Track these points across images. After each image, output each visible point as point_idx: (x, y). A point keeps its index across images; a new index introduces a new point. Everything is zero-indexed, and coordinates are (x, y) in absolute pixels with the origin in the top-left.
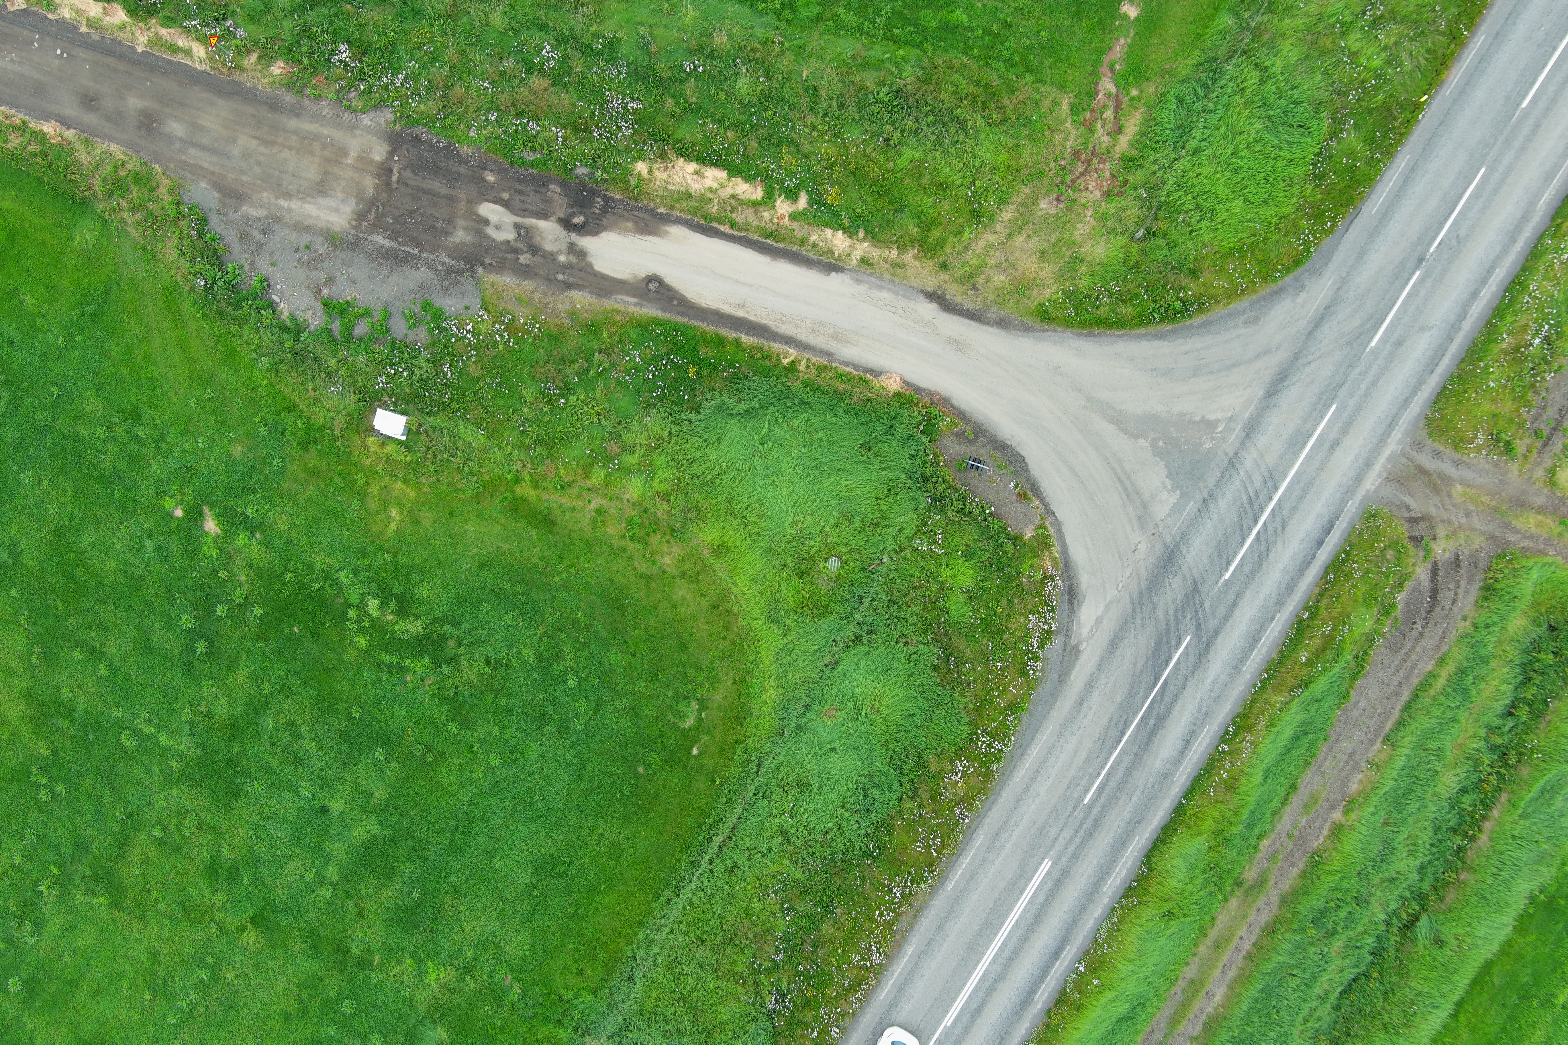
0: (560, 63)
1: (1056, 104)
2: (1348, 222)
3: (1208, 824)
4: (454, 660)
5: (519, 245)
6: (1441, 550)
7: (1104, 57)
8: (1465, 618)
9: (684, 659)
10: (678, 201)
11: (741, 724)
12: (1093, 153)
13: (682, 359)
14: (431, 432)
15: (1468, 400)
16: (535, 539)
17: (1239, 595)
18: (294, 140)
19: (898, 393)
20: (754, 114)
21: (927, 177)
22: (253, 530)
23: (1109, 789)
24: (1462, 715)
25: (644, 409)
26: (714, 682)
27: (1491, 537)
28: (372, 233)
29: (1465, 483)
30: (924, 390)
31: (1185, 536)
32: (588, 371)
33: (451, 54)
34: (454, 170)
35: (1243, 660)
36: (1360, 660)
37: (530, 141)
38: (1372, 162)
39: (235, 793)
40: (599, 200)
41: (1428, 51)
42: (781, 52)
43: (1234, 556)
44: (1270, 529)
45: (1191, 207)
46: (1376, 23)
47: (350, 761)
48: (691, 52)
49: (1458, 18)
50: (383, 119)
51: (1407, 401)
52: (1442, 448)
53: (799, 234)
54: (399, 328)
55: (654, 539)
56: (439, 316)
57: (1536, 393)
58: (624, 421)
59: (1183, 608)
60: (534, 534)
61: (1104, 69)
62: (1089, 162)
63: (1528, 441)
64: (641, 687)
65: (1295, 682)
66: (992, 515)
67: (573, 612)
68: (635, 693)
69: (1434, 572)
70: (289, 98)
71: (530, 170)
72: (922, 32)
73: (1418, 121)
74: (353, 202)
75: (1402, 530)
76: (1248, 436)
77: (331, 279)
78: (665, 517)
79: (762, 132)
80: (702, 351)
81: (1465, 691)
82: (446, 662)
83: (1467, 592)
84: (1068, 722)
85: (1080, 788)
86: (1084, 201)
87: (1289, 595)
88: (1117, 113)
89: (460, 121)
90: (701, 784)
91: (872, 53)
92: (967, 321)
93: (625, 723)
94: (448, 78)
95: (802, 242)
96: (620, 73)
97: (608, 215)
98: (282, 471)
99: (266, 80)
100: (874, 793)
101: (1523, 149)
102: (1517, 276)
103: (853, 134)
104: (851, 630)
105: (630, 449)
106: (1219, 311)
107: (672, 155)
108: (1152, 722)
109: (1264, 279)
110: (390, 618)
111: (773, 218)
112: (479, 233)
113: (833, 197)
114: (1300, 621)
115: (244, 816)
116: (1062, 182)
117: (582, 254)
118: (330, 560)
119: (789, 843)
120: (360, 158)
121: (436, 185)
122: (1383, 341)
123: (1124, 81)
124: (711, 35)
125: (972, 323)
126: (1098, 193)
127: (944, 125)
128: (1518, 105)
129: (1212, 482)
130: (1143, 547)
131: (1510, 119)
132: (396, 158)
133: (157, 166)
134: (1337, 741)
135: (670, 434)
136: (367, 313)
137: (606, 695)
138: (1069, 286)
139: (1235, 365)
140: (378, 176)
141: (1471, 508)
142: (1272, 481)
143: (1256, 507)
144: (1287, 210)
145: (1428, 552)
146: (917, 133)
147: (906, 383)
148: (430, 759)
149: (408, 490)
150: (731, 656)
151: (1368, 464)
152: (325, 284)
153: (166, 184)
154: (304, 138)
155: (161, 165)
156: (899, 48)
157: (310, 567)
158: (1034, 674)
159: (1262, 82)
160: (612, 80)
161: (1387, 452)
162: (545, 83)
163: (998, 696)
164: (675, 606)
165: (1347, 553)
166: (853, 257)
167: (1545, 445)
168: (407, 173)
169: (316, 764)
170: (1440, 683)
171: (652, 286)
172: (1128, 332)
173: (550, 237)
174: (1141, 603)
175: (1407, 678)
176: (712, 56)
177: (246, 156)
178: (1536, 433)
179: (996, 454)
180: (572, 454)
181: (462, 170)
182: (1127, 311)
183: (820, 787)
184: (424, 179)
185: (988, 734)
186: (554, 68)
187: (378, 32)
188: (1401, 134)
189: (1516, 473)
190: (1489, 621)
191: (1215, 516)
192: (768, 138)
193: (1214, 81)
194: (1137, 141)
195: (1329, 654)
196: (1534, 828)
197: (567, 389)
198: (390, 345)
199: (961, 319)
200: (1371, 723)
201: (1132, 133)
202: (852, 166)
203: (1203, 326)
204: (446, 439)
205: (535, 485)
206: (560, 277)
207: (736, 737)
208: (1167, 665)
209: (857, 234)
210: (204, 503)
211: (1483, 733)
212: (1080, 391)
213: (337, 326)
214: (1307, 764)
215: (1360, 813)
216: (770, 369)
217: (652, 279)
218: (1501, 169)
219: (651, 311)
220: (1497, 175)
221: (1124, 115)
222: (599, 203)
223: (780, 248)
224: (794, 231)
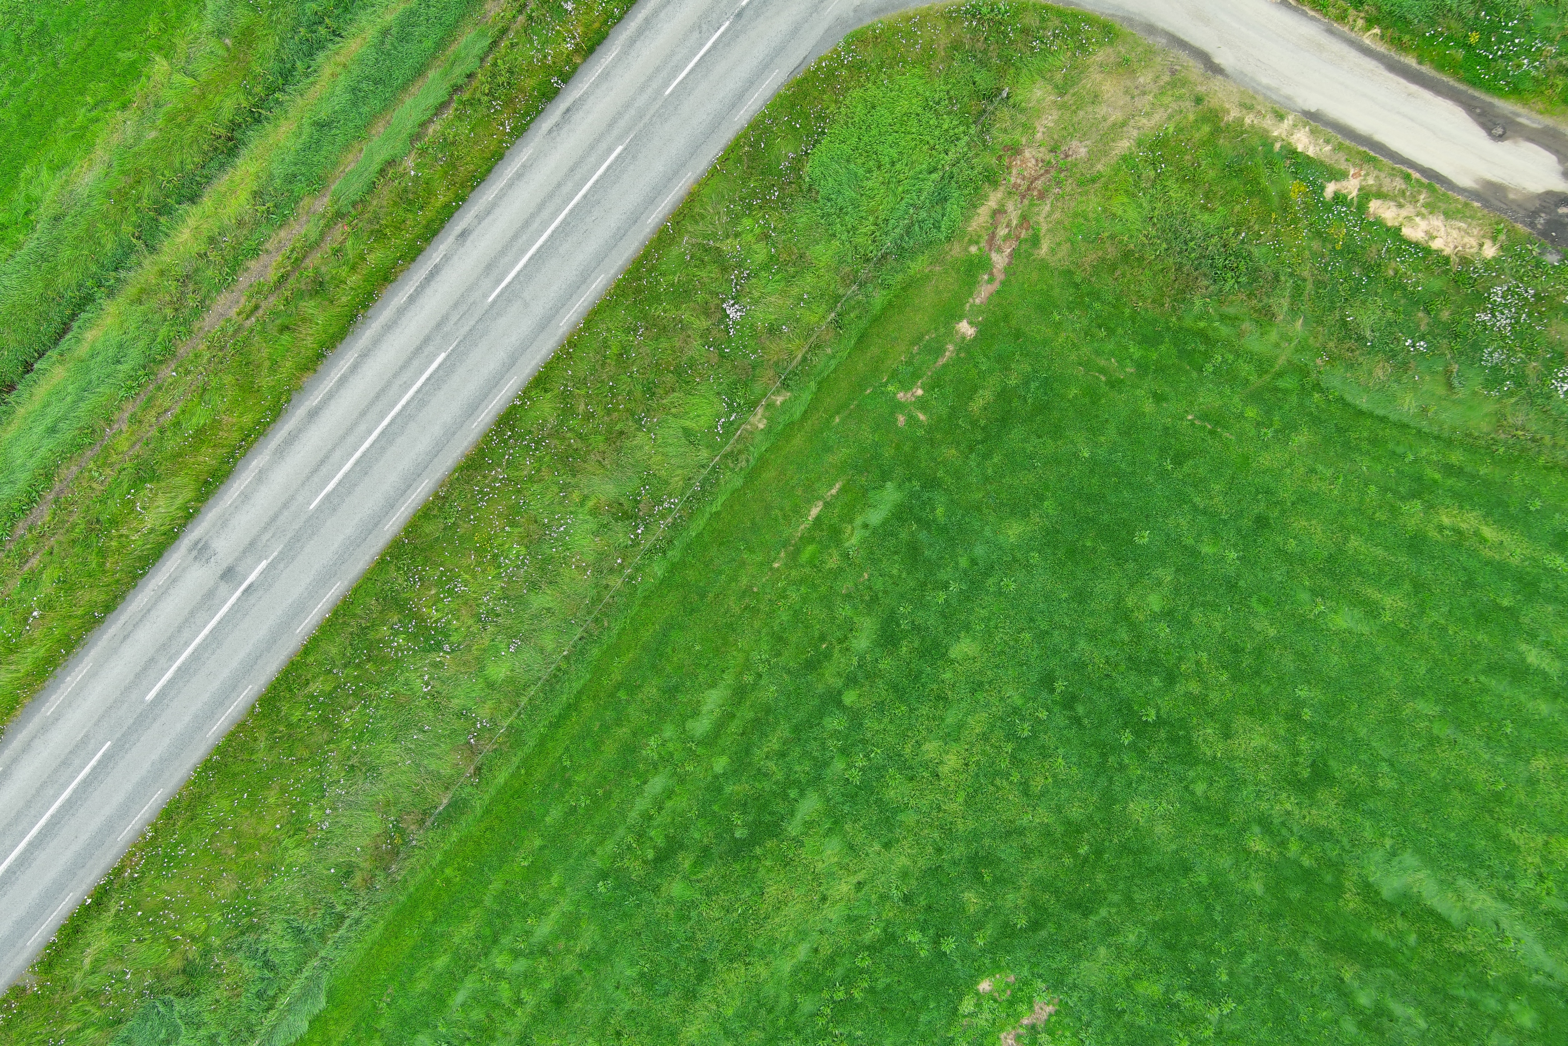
0: (1551, 373)
1: (1053, 252)
7: (999, 288)
10: (1458, 211)
12: (1023, 197)
13: (1481, 53)
20: (1363, 286)
21: (1200, 193)
38: (774, 117)
40: (1539, 226)
41: (703, 217)
45: (945, 117)
46: (739, 265)
53: (1341, 156)
61: (1000, 277)
62: (1029, 189)
79: (1359, 267)
80: (1460, 57)
86: (1041, 149)
88: (993, 233)
92: (1187, 39)
95: (1339, 148)
96: (1490, 353)
97: (1533, 209)
101: (627, 106)
103: (1267, 249)
107: (1455, 259)
109: (890, 26)
111: (1365, 177)
113: (1298, 189)
116: (1060, 172)
123: (982, 263)
124: (1391, 375)
125: (1182, 37)
126: (1027, 154)
128: (625, 149)
131: (635, 136)
138: (1079, 58)
144: (857, 94)
156: (1203, 329)
159: (855, 229)
160: (1501, 347)
166: (1291, 123)
171: (1500, 131)
176: (1394, 355)
182: (1030, 19)
186: (1559, 370)
188: (743, 139)
194: (981, 198)
199: (1192, 42)
201: (984, 208)
209: (1282, 147)
216: (1394, 25)
217: (1501, 138)
218: (650, 91)
219: (1506, 106)
220: (655, 85)
221: (987, 229)
222: (1541, 221)
223: (1363, 145)
224: (1347, 160)
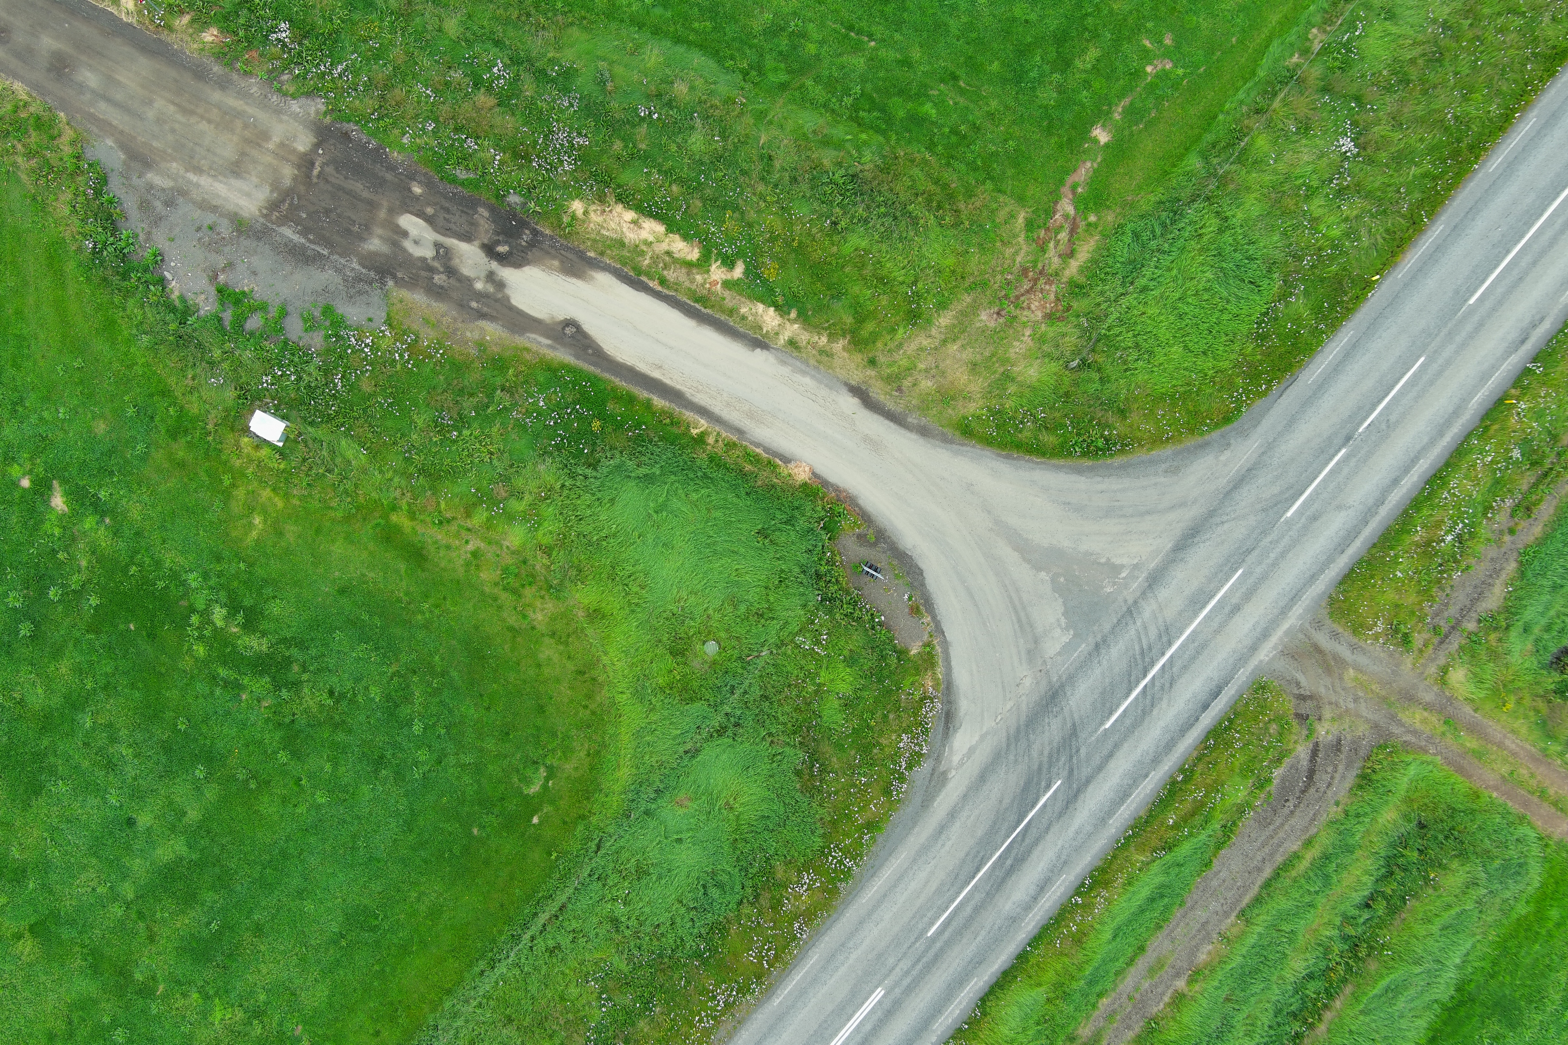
0: (511, 84)
1: (1012, 216)
2: (1282, 388)
3: (1050, 976)
4: (295, 685)
5: (436, 264)
6: (1325, 731)
7: (1067, 178)
8: (1337, 804)
9: (539, 722)
10: (610, 247)
11: (588, 798)
12: (1041, 273)
13: (588, 411)
14: (310, 443)
15: (1374, 586)
16: (403, 572)
17: (1117, 746)
18: (215, 114)
19: (805, 484)
20: (704, 172)
21: (870, 267)
22: (103, 514)
23: (954, 924)
24: (1320, 900)
25: (540, 456)
26: (567, 751)
27: (1376, 726)
28: (283, 225)
29: (1358, 669)
30: (832, 485)
31: (1072, 678)
32: (488, 407)
33: (397, 53)
34: (380, 174)
35: (1110, 813)
36: (1228, 830)
37: (464, 159)
38: (1316, 332)
39: (36, 790)
40: (527, 232)
41: (1387, 231)
42: (741, 114)
43: (1118, 706)
44: (1157, 684)
45: (1130, 344)
46: (1340, 192)
47: (167, 774)
48: (649, 97)
49: (1420, 204)
50: (313, 108)
51: (1313, 578)
52: (1341, 630)
53: (729, 303)
54: (295, 328)
55: (529, 592)
56: (338, 324)
57: (1442, 589)
58: (516, 464)
59: (1059, 750)
60: (402, 566)
61: (1066, 190)
62: (1036, 281)
63: (1425, 635)
64: (490, 745)
65: (1159, 844)
66: (880, 624)
67: (431, 655)
68: (481, 750)
69: (1315, 752)
70: (216, 69)
71: (460, 189)
72: (889, 119)
73: (1366, 299)
74: (267, 189)
75: (1288, 706)
76: (1150, 586)
77: (230, 265)
78: (543, 571)
79: (708, 192)
80: (610, 406)
81: (1327, 877)
82: (286, 685)
83: (1343, 777)
84: (924, 849)
85: (926, 919)
86: (1025, 319)
87: (1167, 754)
88: (1072, 236)
89: (394, 124)
90: (537, 855)
91: (834, 132)
92: (887, 422)
93: (467, 779)
94: (389, 78)
95: (731, 312)
96: (572, 105)
97: (534, 250)
98: (144, 458)
99: (195, 46)
100: (714, 892)
101: (1464, 345)
102: (1440, 470)
103: (802, 210)
104: (717, 720)
105: (519, 495)
106: (1141, 455)
107: (611, 199)
108: (1009, 862)
109: (1191, 431)
110: (235, 630)
111: (705, 283)
112: (395, 244)
113: (771, 271)
114: (1174, 783)
115: (42, 816)
116: (1006, 297)
117: (501, 285)
118: (181, 560)
119: (617, 931)
120: (282, 145)
121: (358, 186)
122: (1300, 512)
123: (1084, 204)
124: (672, 83)
125: (892, 424)
126: (1039, 314)
127: (895, 218)
128: (1466, 300)
129: (1107, 627)
130: (1028, 682)
131: (1455, 314)
132: (321, 152)
133: (62, 114)
134: (1192, 908)
135: (563, 486)
136: (263, 308)
137: (450, 747)
138: (995, 403)
139: (1148, 513)
140: (299, 167)
141: (1360, 694)
142: (1167, 635)
143: (1147, 660)
144: (1225, 365)
145: (1311, 731)
146: (866, 221)
147: (815, 474)
148: (253, 786)
149: (276, 499)
150: (589, 727)
151: (1265, 635)
152: (223, 270)
153: (69, 134)
154: (226, 113)
155: (67, 115)
156: (862, 132)
157: (158, 564)
158: (897, 795)
159: (1221, 231)
160: (562, 111)
161: (1286, 626)
162: (492, 101)
163: (857, 812)
164: (539, 666)
165: (1231, 721)
166: (781, 337)
167: (1442, 642)
168: (330, 170)
169: (130, 771)
170: (1304, 865)
171: (568, 331)
172: (1048, 461)
173: (470, 262)
174: (1017, 739)
175: (1272, 855)
176: (669, 104)
177: (160, 120)
178: (1434, 629)
179: (895, 562)
180: (457, 490)
181: (389, 176)
182: (1049, 439)
183: (660, 877)
184: (346, 178)
185: (840, 850)
186: (503, 88)
187: (324, 17)
188: (1348, 309)
189: (1409, 666)
190: (1360, 810)
191: (1105, 662)
192: (714, 200)
193: (1173, 222)
194: (1088, 268)
195: (1198, 820)
196: (1373, 1025)
197: (462, 421)
198: (282, 344)
199: (881, 419)
200: (1229, 895)
201: (1083, 259)
202: (795, 244)
203: (1122, 467)
204: (324, 453)
205: (412, 516)
206: (474, 304)
207: (581, 812)
208: (1033, 806)
209: (789, 314)
210: (54, 478)
211: (1338, 921)
212: (989, 512)
213: (228, 316)
214: (1159, 927)
215: (1204, 985)
216: (677, 437)
217: (569, 323)
218: (1440, 361)
219: (564, 356)
220: (1435, 366)
221: (1079, 239)
222: (527, 236)
223: (708, 314)
224: (724, 299)
